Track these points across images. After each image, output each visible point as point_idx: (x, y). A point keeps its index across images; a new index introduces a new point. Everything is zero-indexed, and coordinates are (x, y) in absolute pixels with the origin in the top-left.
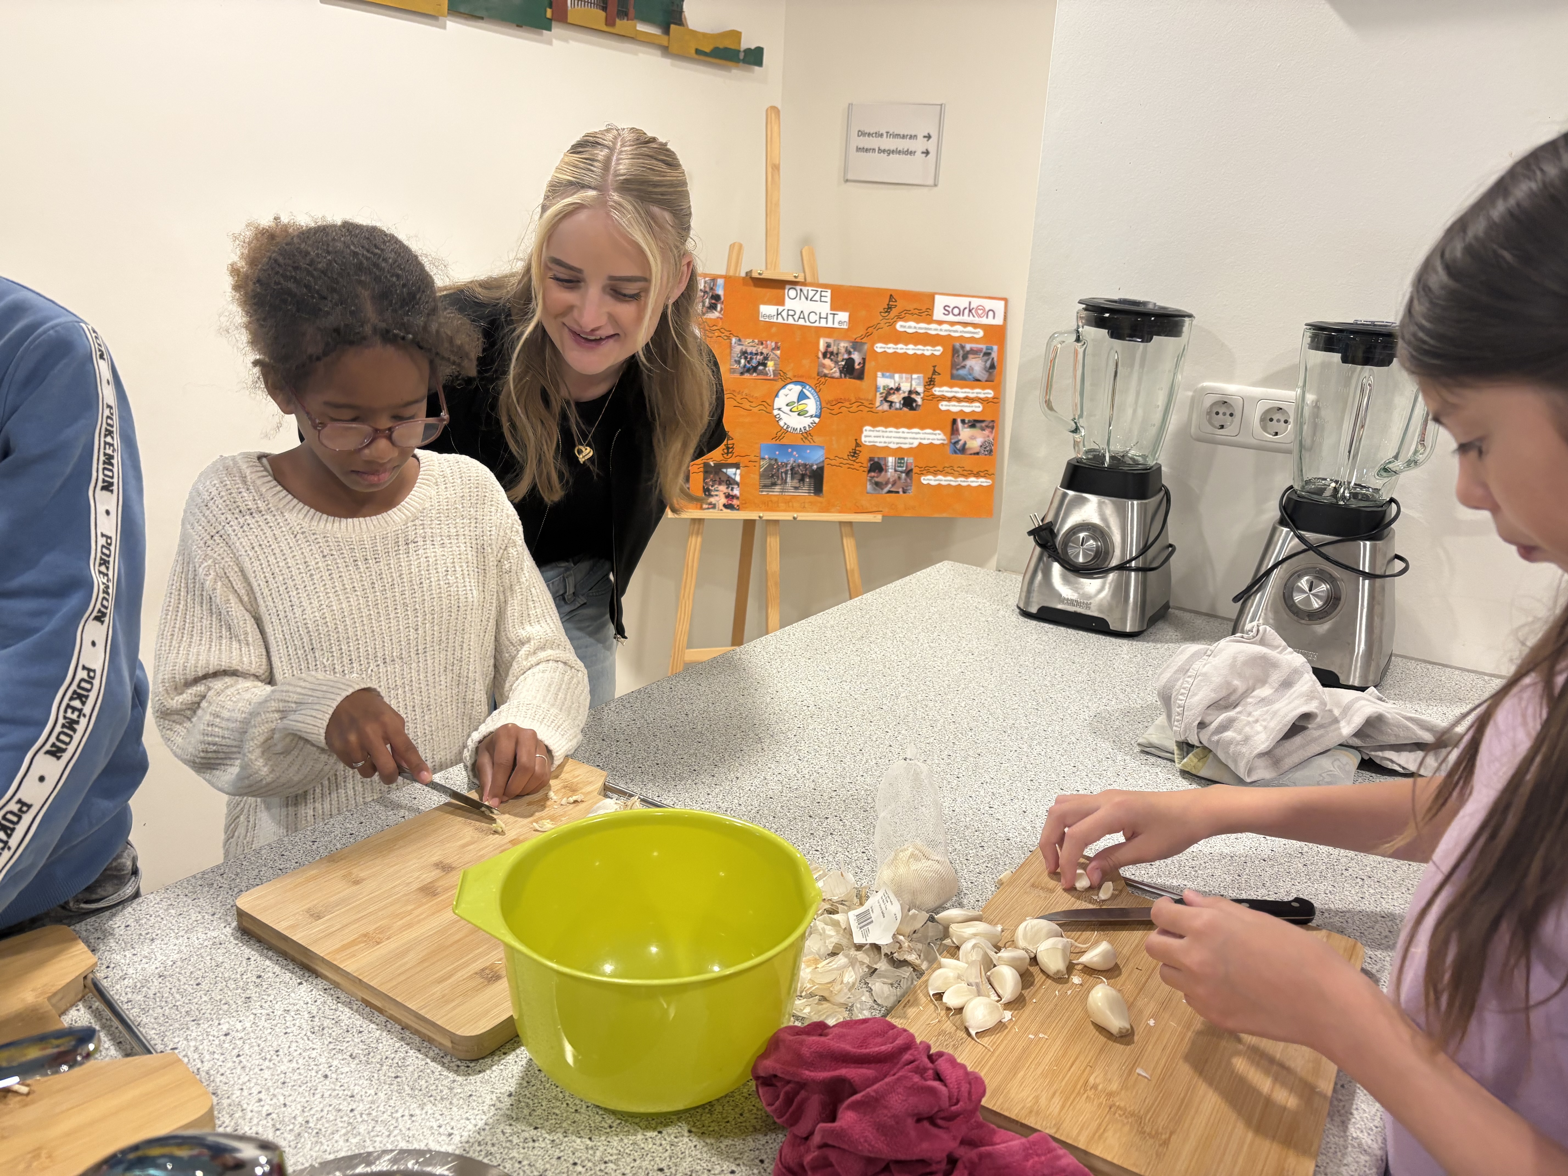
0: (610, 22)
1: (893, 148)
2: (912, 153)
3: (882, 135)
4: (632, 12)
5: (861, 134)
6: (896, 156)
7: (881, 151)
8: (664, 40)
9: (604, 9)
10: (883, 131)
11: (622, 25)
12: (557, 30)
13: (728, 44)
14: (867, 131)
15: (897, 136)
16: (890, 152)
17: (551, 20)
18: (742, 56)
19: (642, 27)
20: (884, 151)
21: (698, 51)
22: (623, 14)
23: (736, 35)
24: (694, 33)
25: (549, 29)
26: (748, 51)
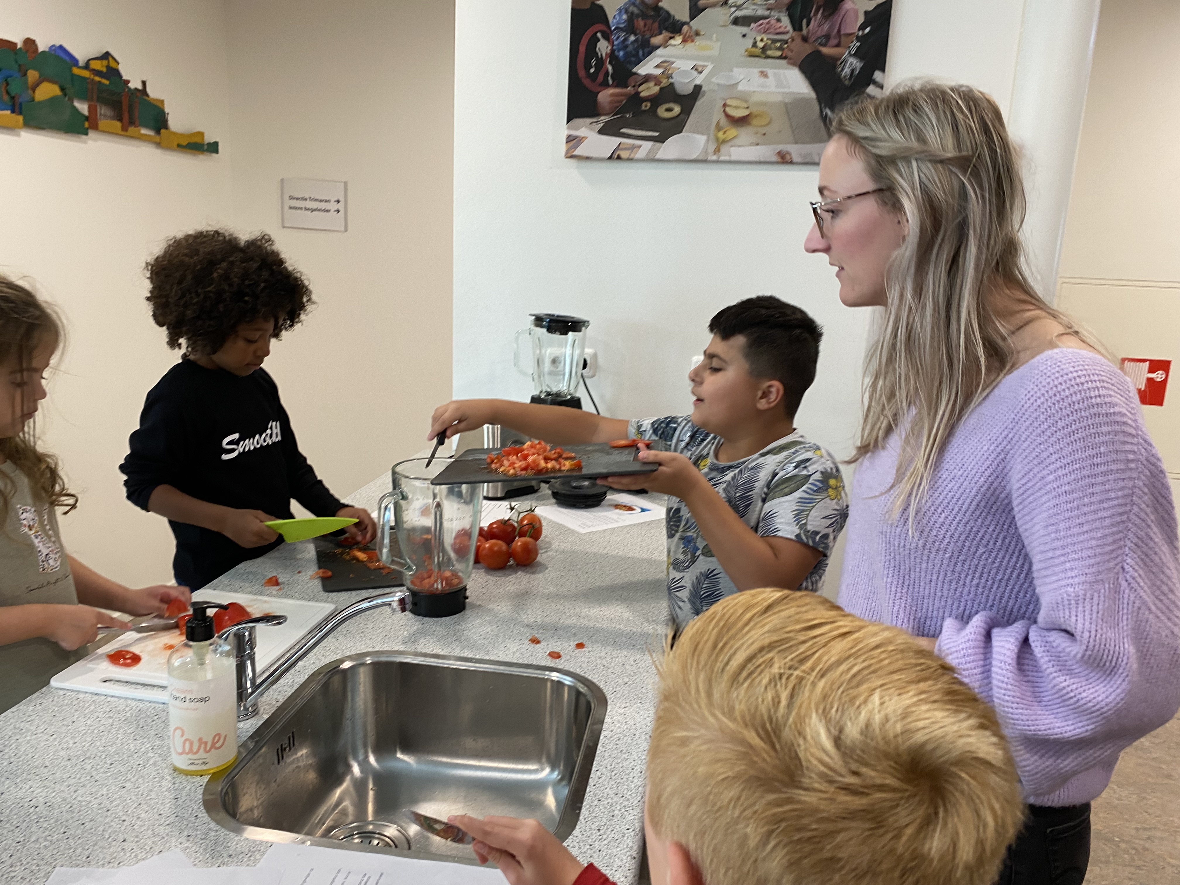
0: (124, 129)
1: (315, 207)
2: (328, 211)
3: (306, 199)
4: (137, 122)
5: (292, 198)
6: (317, 213)
7: (307, 209)
8: (157, 139)
9: (120, 120)
10: (307, 197)
11: (132, 129)
12: (92, 134)
13: (197, 140)
14: (296, 196)
15: (316, 200)
16: (313, 210)
17: (87, 129)
18: (206, 147)
19: (144, 131)
20: (308, 209)
21: (179, 146)
22: (132, 123)
23: (201, 134)
24: (175, 134)
25: (87, 134)
26: (209, 144)
